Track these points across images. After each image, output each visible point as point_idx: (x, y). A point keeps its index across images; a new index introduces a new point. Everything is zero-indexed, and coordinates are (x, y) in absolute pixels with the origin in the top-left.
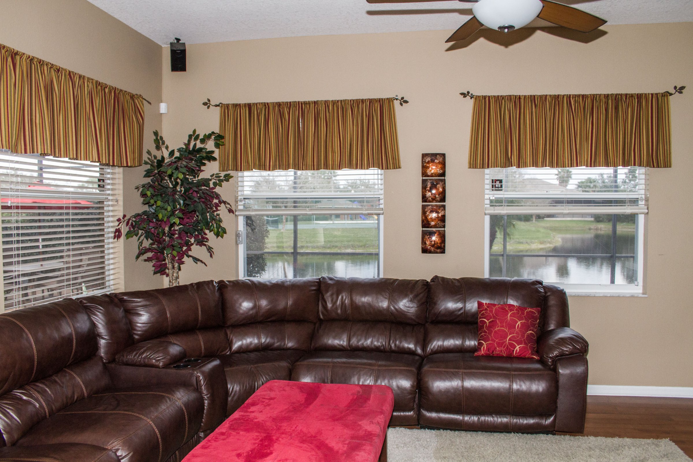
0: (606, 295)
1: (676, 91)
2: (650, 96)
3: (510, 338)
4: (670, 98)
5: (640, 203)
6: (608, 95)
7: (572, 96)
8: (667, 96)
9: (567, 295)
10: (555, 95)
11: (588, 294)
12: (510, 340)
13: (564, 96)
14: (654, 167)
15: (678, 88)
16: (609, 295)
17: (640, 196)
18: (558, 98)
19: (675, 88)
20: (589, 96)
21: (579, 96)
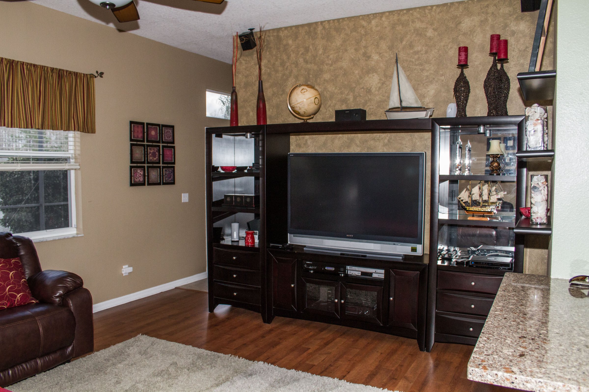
0: (55, 238)
1: (98, 75)
2: (83, 75)
3: (8, 290)
4: (95, 79)
5: (71, 160)
6: (53, 68)
7: (25, 64)
8: (93, 78)
9: (33, 242)
10: (10, 60)
11: (42, 240)
12: (9, 291)
13: (18, 62)
14: (86, 132)
15: (99, 73)
16: (57, 239)
17: (70, 156)
18: (13, 63)
19: (97, 72)
20: (39, 66)
21: (31, 65)
